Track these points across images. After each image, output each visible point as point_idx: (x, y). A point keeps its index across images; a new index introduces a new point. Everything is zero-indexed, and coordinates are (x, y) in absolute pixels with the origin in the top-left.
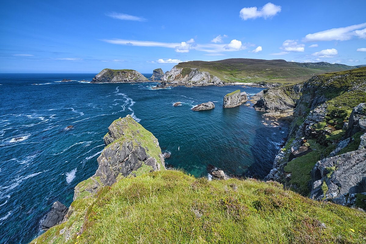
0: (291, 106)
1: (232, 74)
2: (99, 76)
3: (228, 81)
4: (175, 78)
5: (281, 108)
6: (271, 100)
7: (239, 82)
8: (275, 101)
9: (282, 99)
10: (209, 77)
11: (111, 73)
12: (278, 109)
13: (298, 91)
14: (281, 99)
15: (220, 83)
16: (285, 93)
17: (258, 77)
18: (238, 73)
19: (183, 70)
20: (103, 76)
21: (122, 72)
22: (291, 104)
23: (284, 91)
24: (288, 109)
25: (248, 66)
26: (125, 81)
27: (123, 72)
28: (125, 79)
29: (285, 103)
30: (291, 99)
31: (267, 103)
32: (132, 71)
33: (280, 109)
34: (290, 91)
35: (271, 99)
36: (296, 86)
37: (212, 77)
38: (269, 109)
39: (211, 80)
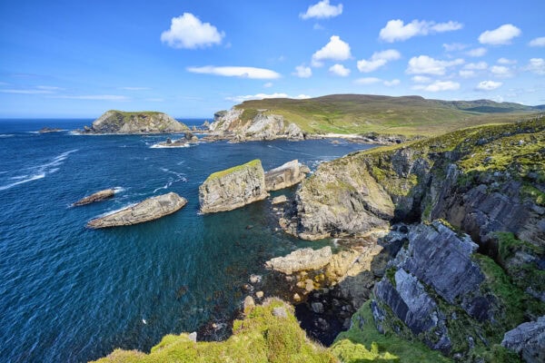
0: (384, 217)
1: (327, 120)
2: (98, 123)
3: (315, 130)
4: (230, 125)
5: (350, 226)
6: (320, 197)
7: (334, 133)
8: (332, 201)
9: (357, 193)
10: (282, 124)
11: (120, 117)
12: (339, 231)
13: (405, 170)
14: (354, 194)
15: (298, 135)
16: (371, 174)
17: (370, 124)
18: (338, 118)
19: (244, 113)
20: (105, 123)
21: (139, 116)
22: (384, 210)
23: (368, 166)
24: (374, 225)
25: (359, 106)
26: (142, 131)
27: (142, 116)
28: (143, 128)
29: (366, 207)
30: (385, 193)
31: (306, 208)
32: (157, 113)
33: (344, 231)
34: (384, 167)
35: (318, 195)
36: (399, 154)
37: (287, 124)
38: (307, 229)
39: (284, 129)
